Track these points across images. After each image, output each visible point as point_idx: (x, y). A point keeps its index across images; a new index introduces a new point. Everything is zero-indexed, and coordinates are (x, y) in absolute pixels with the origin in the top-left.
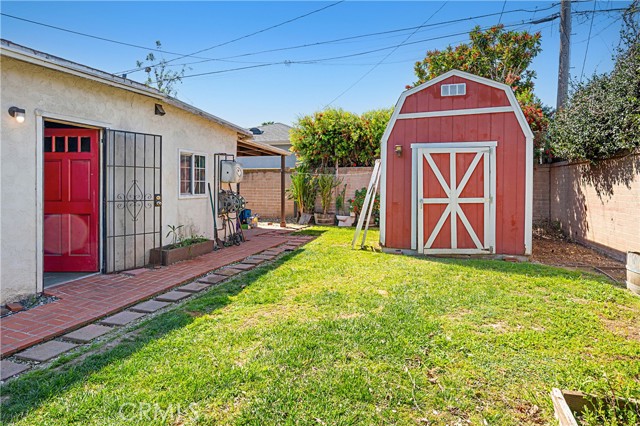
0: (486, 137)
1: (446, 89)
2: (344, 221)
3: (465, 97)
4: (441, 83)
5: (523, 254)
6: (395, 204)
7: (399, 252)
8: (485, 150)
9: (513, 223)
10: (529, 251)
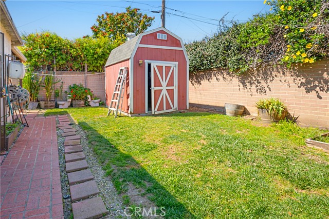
0: (174, 60)
1: (159, 35)
2: (63, 105)
3: (166, 41)
4: (157, 32)
5: (186, 109)
6: (138, 91)
7: (139, 115)
8: (174, 65)
9: (183, 97)
10: (188, 108)
